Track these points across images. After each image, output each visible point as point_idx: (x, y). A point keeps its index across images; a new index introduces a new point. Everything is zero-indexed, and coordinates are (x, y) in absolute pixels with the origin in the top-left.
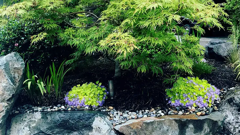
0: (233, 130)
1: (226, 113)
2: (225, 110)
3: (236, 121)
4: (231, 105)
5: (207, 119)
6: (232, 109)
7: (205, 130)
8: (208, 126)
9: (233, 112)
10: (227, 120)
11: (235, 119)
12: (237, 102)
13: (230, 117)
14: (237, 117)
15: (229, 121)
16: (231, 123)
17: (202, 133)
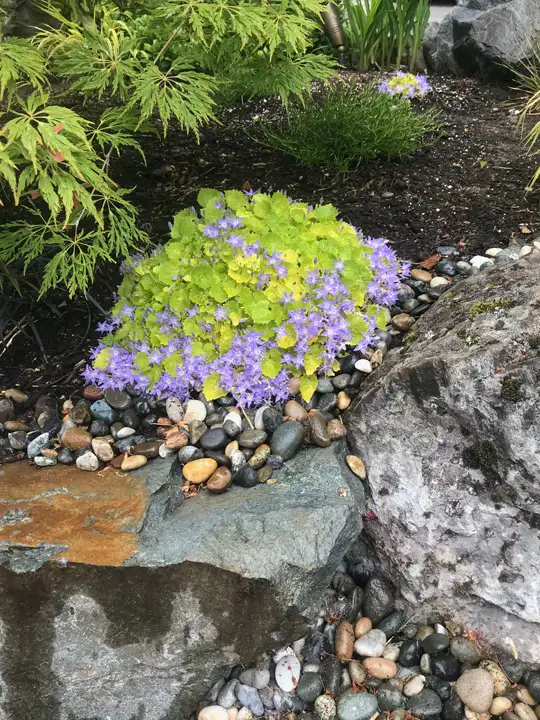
0: (422, 572)
1: (387, 461)
2: (387, 438)
3: (445, 525)
4: (427, 412)
5: (193, 570)
6: (426, 441)
7: (187, 630)
8: (205, 610)
9: (434, 465)
10: (393, 507)
11: (437, 509)
12: (462, 405)
13: (410, 490)
14: (455, 504)
15: (403, 513)
16: (412, 528)
17: (166, 646)
